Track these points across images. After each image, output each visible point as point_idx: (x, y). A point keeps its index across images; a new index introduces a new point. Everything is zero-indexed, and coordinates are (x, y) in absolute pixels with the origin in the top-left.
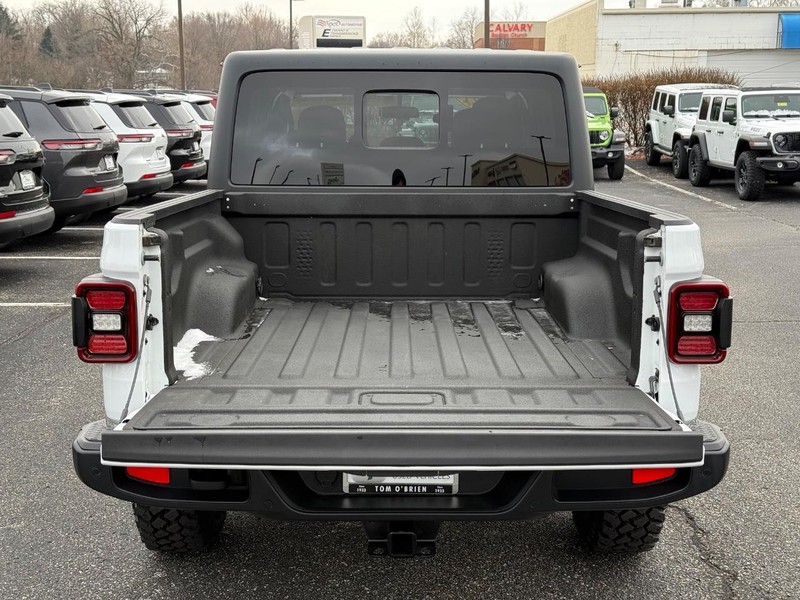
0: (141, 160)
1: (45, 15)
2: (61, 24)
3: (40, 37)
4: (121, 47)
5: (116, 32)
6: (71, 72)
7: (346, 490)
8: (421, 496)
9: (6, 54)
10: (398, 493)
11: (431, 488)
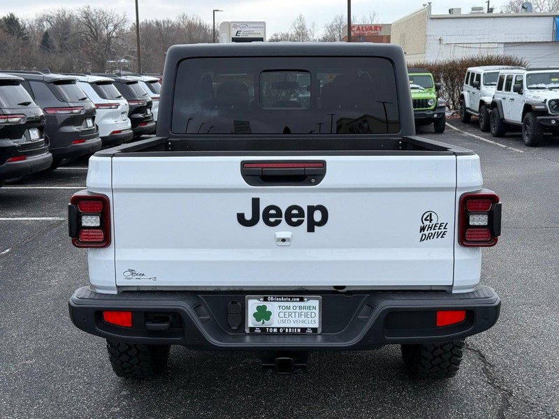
0: (111, 121)
1: (44, 23)
2: (55, 29)
3: (40, 38)
4: (96, 44)
5: (94, 34)
6: (62, 62)
7: (247, 331)
8: (297, 334)
9: (17, 50)
10: (282, 333)
11: (304, 330)
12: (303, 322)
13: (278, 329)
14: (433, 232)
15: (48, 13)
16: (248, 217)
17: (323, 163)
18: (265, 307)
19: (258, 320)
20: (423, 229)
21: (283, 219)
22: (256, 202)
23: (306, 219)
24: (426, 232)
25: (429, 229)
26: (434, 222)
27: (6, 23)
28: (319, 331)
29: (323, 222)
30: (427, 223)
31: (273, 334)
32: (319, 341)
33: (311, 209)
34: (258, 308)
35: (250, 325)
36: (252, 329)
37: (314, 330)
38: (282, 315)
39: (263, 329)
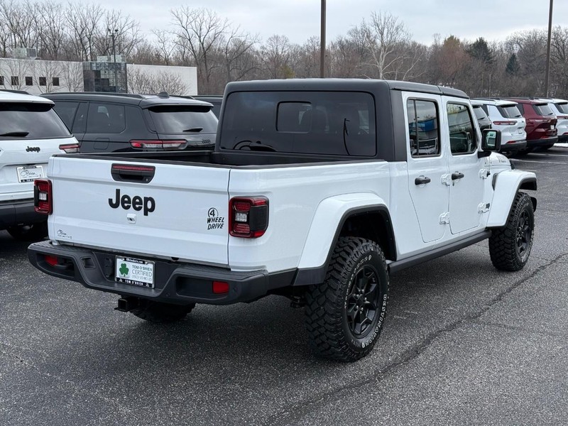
1: (514, 46)
2: (524, 53)
7: (116, 280)
8: (141, 286)
9: (480, 74)
10: (133, 284)
11: (145, 284)
12: (145, 278)
13: (131, 281)
14: (215, 223)
15: (519, 36)
16: (114, 202)
17: (154, 168)
18: (125, 265)
19: (122, 274)
20: (209, 221)
21: (131, 205)
22: (118, 191)
23: (143, 206)
24: (211, 223)
25: (213, 221)
26: (216, 216)
27: (475, 48)
28: (153, 286)
29: (152, 209)
30: (211, 216)
31: (129, 284)
32: (153, 293)
33: (147, 199)
34: (122, 265)
35: (118, 276)
36: (118, 279)
37: (150, 285)
38: (134, 272)
39: (124, 280)
